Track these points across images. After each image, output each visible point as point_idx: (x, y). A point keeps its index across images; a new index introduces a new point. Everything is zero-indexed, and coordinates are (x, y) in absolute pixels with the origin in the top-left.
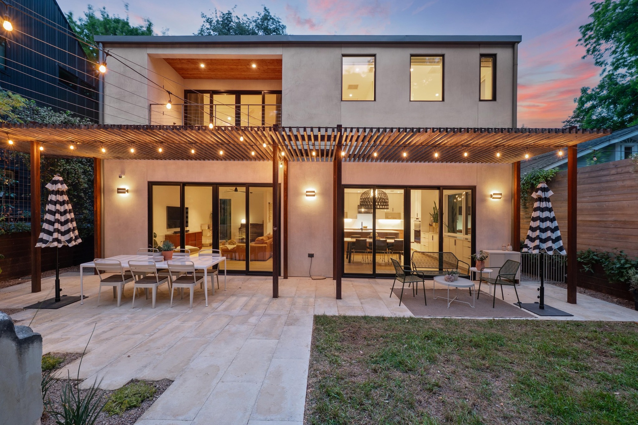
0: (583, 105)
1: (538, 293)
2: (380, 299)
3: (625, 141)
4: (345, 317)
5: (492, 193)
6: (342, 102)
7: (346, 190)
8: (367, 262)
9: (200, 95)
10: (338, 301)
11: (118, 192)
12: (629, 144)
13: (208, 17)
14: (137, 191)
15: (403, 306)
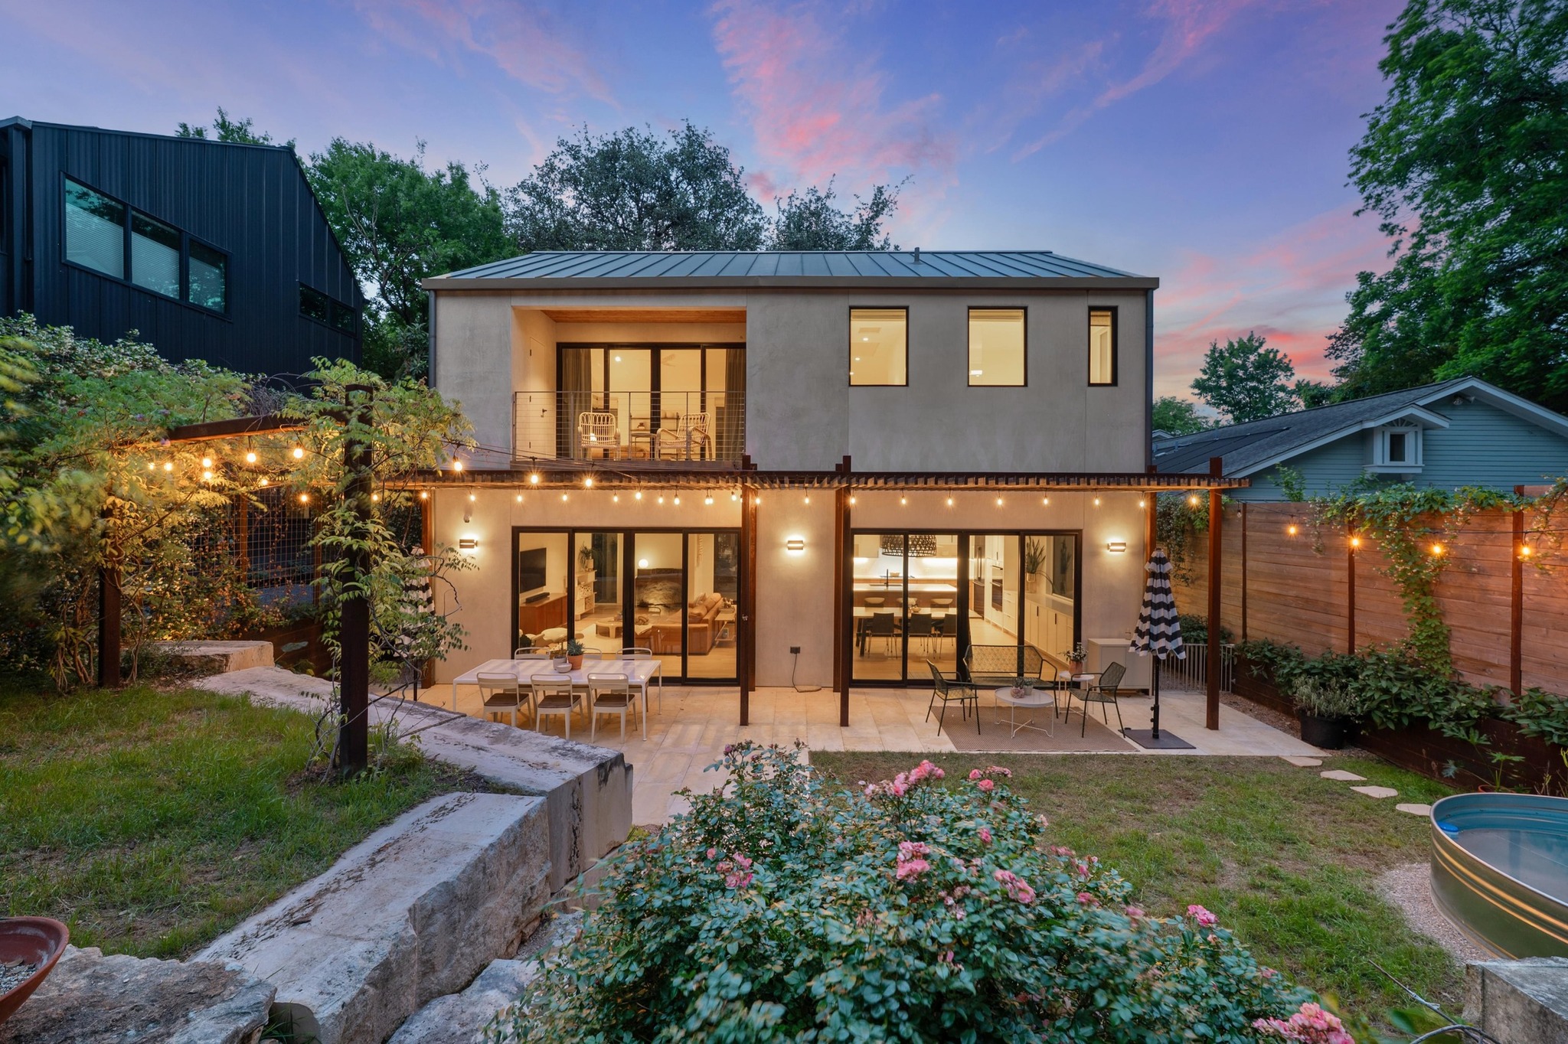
0: (1363, 309)
1: (1152, 714)
2: (910, 724)
3: (1391, 424)
4: (854, 754)
5: (1110, 541)
6: (851, 389)
7: (857, 537)
8: (894, 654)
9: (583, 351)
10: (843, 728)
11: (461, 547)
12: (1398, 430)
13: (570, 144)
14: (493, 544)
15: (944, 735)
